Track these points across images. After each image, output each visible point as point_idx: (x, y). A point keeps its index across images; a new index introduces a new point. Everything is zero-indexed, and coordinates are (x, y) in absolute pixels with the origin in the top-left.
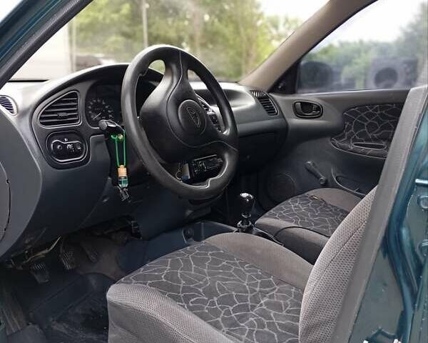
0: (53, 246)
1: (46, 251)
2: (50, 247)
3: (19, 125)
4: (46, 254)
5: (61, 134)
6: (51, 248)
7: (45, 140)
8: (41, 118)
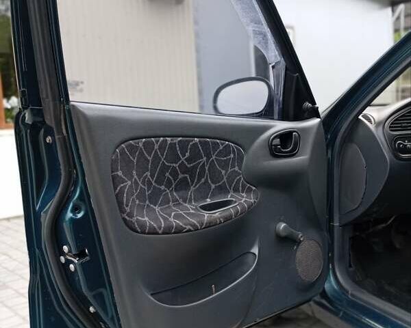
0: (390, 221)
1: (384, 225)
2: (387, 222)
3: (377, 132)
4: (383, 228)
5: (403, 138)
6: (389, 223)
7: (392, 141)
8: (390, 127)
